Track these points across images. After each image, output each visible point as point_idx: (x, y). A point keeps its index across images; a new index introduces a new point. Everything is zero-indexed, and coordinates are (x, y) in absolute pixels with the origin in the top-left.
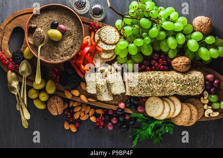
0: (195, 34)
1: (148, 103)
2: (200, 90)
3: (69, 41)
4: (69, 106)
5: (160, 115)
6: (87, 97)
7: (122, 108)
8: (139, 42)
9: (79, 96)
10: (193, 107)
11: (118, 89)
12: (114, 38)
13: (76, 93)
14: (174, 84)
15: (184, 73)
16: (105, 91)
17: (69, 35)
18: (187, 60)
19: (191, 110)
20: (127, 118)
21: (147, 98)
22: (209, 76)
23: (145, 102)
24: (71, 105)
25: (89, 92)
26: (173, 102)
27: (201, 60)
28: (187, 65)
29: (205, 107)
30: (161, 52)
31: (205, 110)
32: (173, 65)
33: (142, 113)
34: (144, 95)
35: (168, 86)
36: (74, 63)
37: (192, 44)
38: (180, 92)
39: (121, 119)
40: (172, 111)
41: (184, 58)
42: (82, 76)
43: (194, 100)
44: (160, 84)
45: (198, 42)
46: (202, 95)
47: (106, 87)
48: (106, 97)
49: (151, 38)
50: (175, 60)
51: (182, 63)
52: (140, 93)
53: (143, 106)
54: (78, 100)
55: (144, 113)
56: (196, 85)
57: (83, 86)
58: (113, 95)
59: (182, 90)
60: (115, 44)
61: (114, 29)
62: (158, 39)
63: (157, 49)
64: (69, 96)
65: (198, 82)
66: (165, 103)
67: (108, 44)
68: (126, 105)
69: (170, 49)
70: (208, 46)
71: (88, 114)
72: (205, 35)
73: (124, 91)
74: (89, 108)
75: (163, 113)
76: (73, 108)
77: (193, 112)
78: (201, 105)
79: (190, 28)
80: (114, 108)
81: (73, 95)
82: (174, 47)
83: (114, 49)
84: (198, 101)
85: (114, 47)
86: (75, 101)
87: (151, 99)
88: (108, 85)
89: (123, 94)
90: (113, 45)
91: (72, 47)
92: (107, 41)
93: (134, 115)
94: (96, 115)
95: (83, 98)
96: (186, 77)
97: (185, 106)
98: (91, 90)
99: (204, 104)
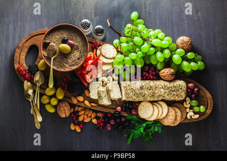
0: (179, 50)
1: (140, 107)
2: (183, 95)
3: (77, 54)
4: (74, 110)
5: (151, 117)
6: (90, 103)
7: (119, 111)
8: (133, 56)
9: (83, 102)
10: (177, 110)
11: (116, 95)
12: (113, 53)
13: (81, 99)
14: (162, 90)
15: (170, 81)
16: (105, 96)
17: (76, 49)
18: (172, 70)
19: (176, 113)
20: (123, 120)
21: (140, 102)
22: (190, 85)
23: (138, 106)
24: (76, 110)
25: (92, 97)
26: (161, 105)
27: (184, 72)
28: (172, 75)
29: (188, 110)
30: (151, 65)
31: (187, 113)
32: (161, 75)
33: (135, 115)
34: (137, 100)
35: (157, 91)
36: (80, 74)
37: (176, 58)
38: (167, 97)
39: (118, 120)
40: (160, 113)
41: (169, 69)
42: (86, 84)
43: (178, 105)
44: (150, 90)
45: (181, 57)
46: (185, 100)
47: (106, 93)
48: (106, 102)
49: (143, 53)
50: (163, 71)
51: (169, 73)
52: (134, 97)
53: (137, 110)
54: (82, 105)
55: (137, 115)
56: (180, 91)
57: (86, 93)
58: (111, 100)
59: (168, 95)
60: (114, 58)
61: (112, 47)
62: (148, 54)
63: (148, 62)
64: (75, 101)
65: (181, 89)
66: (155, 107)
67: (107, 58)
68: (122, 109)
69: (158, 61)
70: (189, 61)
71: (90, 117)
72: (187, 52)
73: (121, 97)
74: (91, 112)
75: (152, 115)
76: (78, 112)
77: (177, 114)
78: (184, 109)
79: (174, 46)
80: (112, 111)
81: (78, 101)
82: (161, 60)
83: (112, 63)
84: (181, 106)
85: (112, 61)
86: (79, 106)
87: (143, 104)
88: (108, 91)
89: (120, 100)
90: (111, 59)
91: (79, 59)
92: (107, 56)
93: (130, 117)
94: (97, 118)
95: (87, 102)
96: (172, 84)
97: (171, 109)
98: (93, 95)
99: (186, 108)
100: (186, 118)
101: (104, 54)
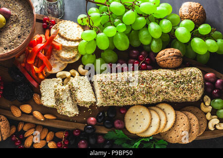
1: (129, 116)
2: (199, 88)
3: (16, 30)
4: (17, 129)
5: (147, 130)
6: (43, 114)
7: (93, 123)
8: (110, 30)
9: (31, 114)
10: (191, 115)
11: (85, 96)
13: (27, 108)
14: (163, 83)
15: (175, 69)
17: (15, 22)
18: (177, 50)
19: (190, 119)
20: (100, 140)
21: (127, 108)
23: (124, 115)
24: (20, 128)
25: (45, 104)
26: (163, 110)
28: (177, 56)
29: (208, 116)
31: (208, 121)
32: (158, 59)
33: (120, 129)
34: (122, 102)
35: (154, 85)
38: (172, 93)
39: (92, 141)
40: (163, 122)
41: (172, 49)
42: (35, 84)
43: (192, 108)
44: (143, 83)
46: (202, 100)
47: (69, 95)
48: (69, 109)
50: (160, 53)
51: (171, 54)
52: (116, 98)
53: (122, 120)
54: (30, 119)
55: (124, 129)
56: (193, 82)
57: (36, 98)
58: (78, 106)
59: (174, 89)
60: (79, 40)
64: (17, 113)
65: (195, 78)
66: (154, 113)
68: (97, 119)
69: (153, 39)
71: (45, 139)
73: (94, 100)
74: (46, 131)
75: (150, 126)
76: (23, 132)
78: (202, 115)
80: (82, 127)
81: (23, 113)
82: (158, 36)
86: (25, 123)
87: (132, 110)
88: (72, 91)
89: (93, 105)
91: (19, 37)
92: (67, 36)
93: (112, 135)
94: (55, 139)
95: (37, 114)
96: (178, 73)
97: (180, 114)
98: (48, 100)
99: (206, 114)
100: (207, 129)
101: (62, 34)
